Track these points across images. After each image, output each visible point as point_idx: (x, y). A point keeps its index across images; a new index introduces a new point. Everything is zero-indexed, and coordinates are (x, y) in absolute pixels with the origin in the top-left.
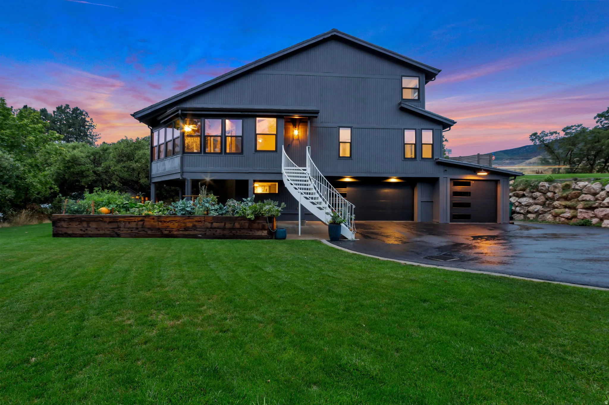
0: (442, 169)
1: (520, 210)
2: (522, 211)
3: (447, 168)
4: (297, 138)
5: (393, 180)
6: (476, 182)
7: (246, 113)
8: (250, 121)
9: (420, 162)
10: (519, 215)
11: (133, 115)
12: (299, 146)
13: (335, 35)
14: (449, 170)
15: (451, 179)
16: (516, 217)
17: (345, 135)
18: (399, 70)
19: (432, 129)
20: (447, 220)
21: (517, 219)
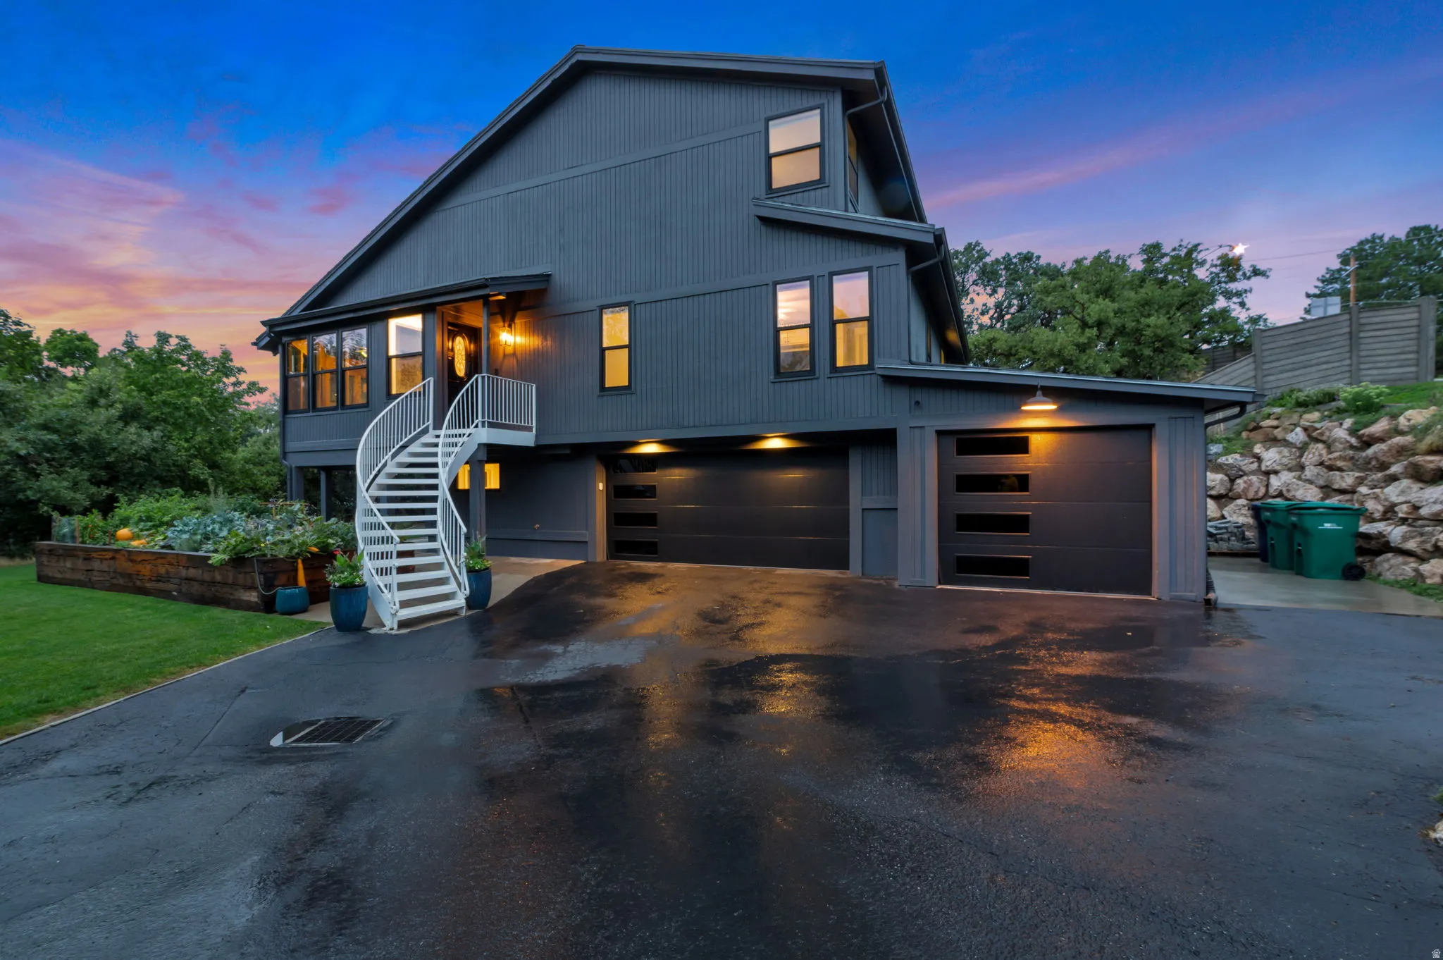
0: (902, 397)
1: (1405, 538)
2: (1411, 545)
3: (920, 395)
4: (512, 352)
5: (775, 443)
6: (1065, 436)
7: (367, 313)
8: (377, 327)
9: (828, 381)
10: (1400, 559)
11: (254, 344)
12: (515, 370)
13: (579, 62)
14: (930, 399)
15: (940, 433)
16: (1386, 566)
17: (616, 327)
18: (757, 102)
19: (868, 269)
20: (923, 575)
21: (1389, 576)
